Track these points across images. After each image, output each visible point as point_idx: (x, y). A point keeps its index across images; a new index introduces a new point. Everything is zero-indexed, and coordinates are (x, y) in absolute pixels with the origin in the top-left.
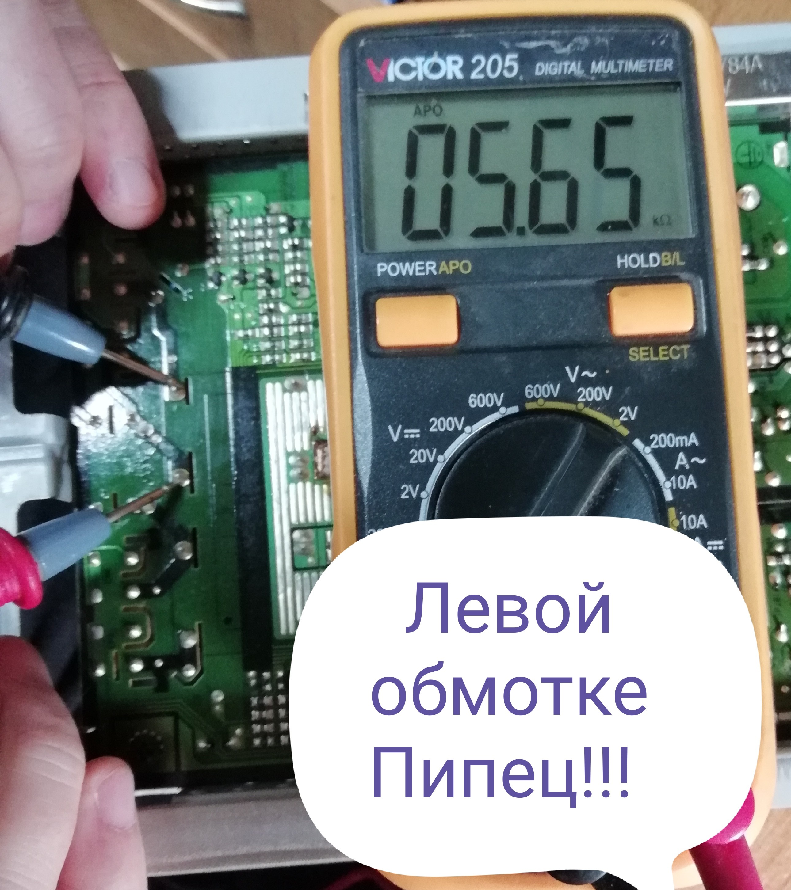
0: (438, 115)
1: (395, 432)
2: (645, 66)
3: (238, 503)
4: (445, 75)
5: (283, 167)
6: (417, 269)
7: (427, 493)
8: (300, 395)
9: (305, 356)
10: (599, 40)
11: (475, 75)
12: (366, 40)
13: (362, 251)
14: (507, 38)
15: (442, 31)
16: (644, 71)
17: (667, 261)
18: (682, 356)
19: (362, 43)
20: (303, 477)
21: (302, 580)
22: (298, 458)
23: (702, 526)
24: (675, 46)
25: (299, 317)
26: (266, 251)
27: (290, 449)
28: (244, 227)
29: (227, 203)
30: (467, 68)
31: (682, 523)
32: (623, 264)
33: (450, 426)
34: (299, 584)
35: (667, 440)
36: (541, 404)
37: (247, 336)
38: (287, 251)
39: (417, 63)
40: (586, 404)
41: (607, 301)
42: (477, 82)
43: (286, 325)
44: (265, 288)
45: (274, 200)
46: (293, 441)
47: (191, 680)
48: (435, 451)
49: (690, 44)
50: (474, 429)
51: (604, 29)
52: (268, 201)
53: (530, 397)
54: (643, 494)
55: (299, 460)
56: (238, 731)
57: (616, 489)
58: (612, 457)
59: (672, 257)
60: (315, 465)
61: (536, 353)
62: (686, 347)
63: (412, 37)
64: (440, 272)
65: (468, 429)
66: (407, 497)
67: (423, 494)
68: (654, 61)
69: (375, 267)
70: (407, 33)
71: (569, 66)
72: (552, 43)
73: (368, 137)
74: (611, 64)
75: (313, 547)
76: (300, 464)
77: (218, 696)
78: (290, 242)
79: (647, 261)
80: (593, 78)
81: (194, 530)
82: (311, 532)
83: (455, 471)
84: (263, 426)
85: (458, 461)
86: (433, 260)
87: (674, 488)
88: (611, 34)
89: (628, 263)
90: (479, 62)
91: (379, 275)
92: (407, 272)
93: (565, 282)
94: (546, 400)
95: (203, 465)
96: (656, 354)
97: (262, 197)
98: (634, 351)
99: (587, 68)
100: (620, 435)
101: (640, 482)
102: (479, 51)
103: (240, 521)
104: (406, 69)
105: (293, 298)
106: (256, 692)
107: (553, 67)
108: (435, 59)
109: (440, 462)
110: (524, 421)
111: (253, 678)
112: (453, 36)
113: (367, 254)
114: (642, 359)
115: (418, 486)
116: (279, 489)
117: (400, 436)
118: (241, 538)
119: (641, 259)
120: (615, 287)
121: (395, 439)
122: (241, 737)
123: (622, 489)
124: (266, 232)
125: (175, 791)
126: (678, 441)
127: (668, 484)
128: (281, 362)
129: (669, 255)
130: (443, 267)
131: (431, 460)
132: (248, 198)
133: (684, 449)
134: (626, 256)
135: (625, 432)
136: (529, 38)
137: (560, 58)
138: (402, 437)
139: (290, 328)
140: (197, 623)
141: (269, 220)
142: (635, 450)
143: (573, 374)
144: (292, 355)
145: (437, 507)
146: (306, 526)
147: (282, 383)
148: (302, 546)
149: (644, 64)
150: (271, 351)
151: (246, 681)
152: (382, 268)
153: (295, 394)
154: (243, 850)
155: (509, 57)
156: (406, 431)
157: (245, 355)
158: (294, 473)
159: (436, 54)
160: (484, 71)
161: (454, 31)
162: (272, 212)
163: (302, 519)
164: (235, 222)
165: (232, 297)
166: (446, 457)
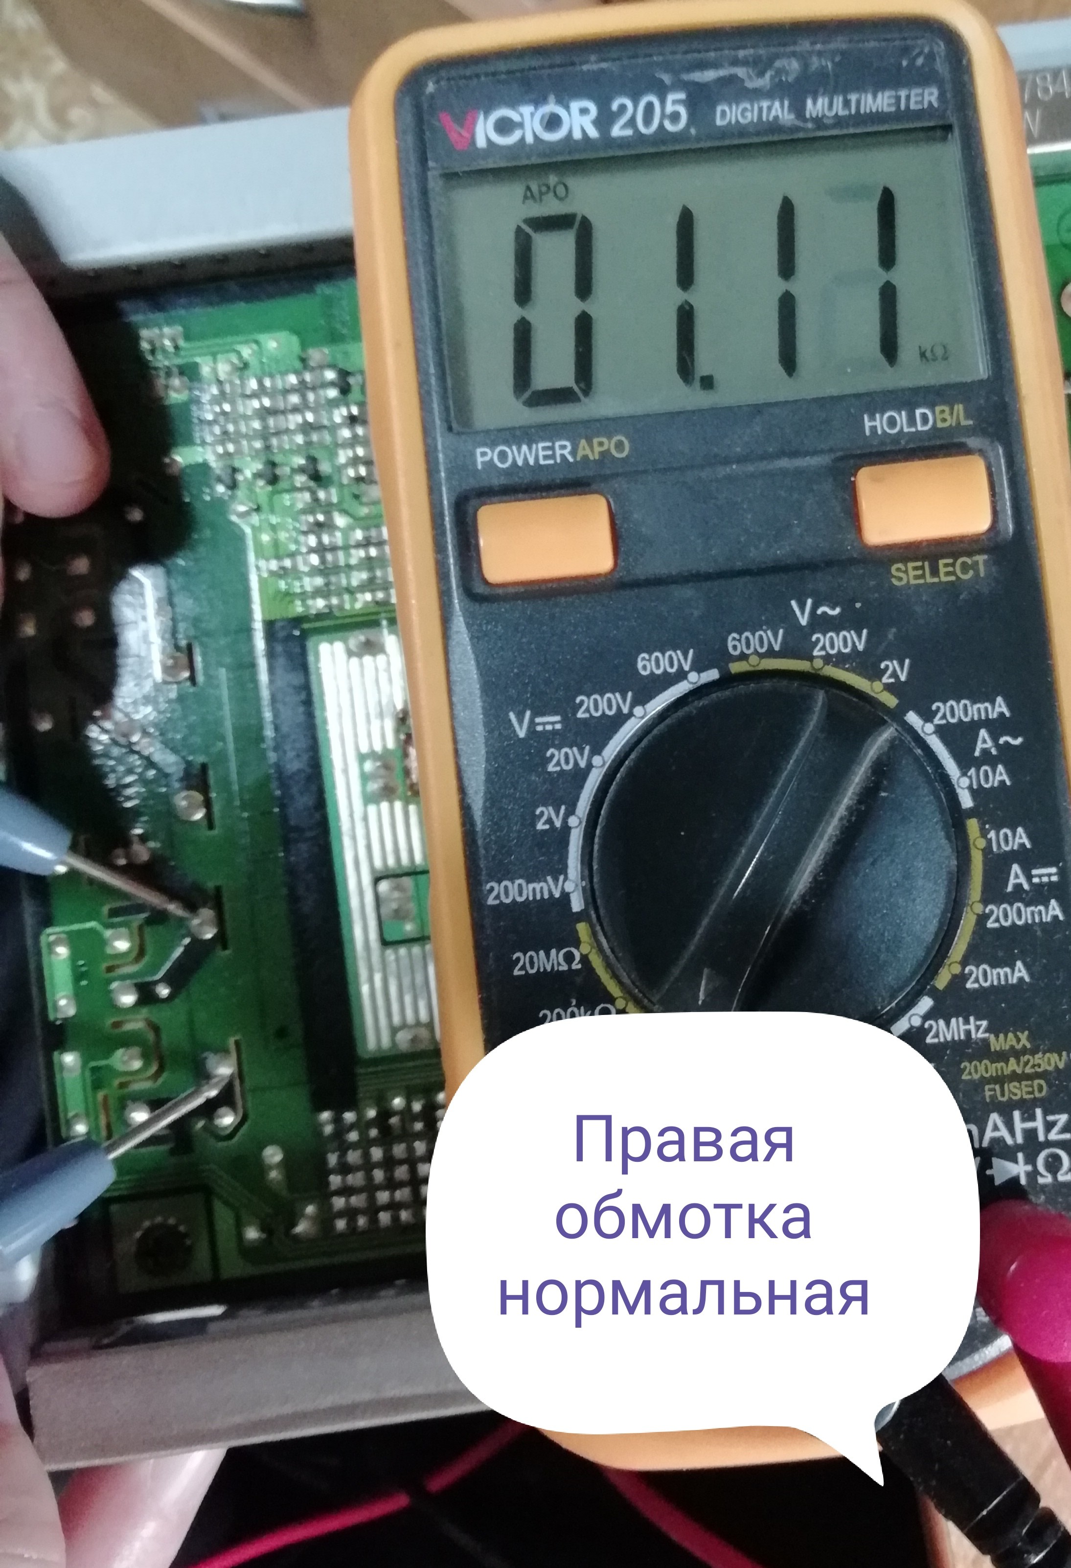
0: (561, 199)
1: (521, 722)
2: (893, 101)
3: (287, 843)
4: (570, 132)
5: (324, 289)
6: (541, 453)
7: (579, 818)
8: (375, 661)
9: (380, 595)
10: (815, 63)
11: (617, 131)
12: (437, 82)
13: (450, 429)
14: (667, 67)
15: (558, 59)
16: (893, 109)
17: (944, 420)
18: (977, 572)
19: (431, 87)
20: (388, 793)
21: (397, 960)
22: (378, 764)
23: (1022, 845)
24: (941, 67)
25: (367, 534)
26: (306, 428)
27: (364, 749)
28: (269, 391)
29: (239, 353)
30: (605, 120)
31: (989, 841)
32: (873, 429)
33: (610, 707)
34: (392, 967)
35: (959, 710)
36: (755, 664)
37: (283, 568)
38: (340, 426)
39: (521, 115)
40: (827, 659)
41: (852, 490)
42: (623, 142)
43: (346, 548)
44: (309, 489)
45: (316, 344)
46: (369, 735)
47: (228, 1132)
48: (587, 749)
49: (964, 62)
50: (648, 710)
51: (823, 43)
52: (304, 345)
53: (737, 653)
54: (927, 799)
55: (379, 767)
56: (310, 1209)
57: (883, 794)
58: (871, 745)
59: (952, 414)
60: (407, 772)
61: (740, 582)
62: (981, 558)
63: (509, 72)
64: (578, 459)
65: (638, 711)
66: (547, 827)
67: (573, 821)
68: (907, 93)
69: (473, 455)
70: (502, 66)
71: (770, 108)
72: (741, 72)
73: (450, 241)
74: (838, 101)
75: (412, 906)
76: (382, 772)
77: (273, 1155)
78: (344, 411)
79: (912, 421)
80: (810, 125)
81: (218, 889)
82: (407, 881)
83: (622, 779)
84: (317, 713)
85: (627, 762)
86: (567, 439)
87: (975, 787)
88: (834, 53)
89: (882, 428)
90: (623, 108)
91: (480, 467)
92: (526, 459)
93: (784, 463)
94: (761, 656)
95: (225, 783)
96: (935, 572)
97: (295, 340)
98: (898, 570)
99: (798, 109)
100: (883, 706)
101: (921, 780)
102: (622, 92)
103: (291, 871)
104: (504, 127)
105: (355, 503)
106: (335, 1144)
107: (745, 110)
108: (552, 107)
109: (596, 767)
110: (728, 693)
111: (327, 1122)
112: (578, 68)
113: (459, 434)
114: (913, 582)
115: (563, 808)
116: (351, 815)
117: (529, 727)
118: (293, 899)
119: (902, 418)
120: (863, 466)
121: (522, 734)
122: (314, 1219)
123: (892, 794)
124: (304, 397)
125: (215, 1310)
126: (976, 710)
127: (965, 782)
128: (341, 607)
129: (947, 409)
130: (584, 449)
131: (583, 764)
132: (272, 343)
133: (987, 723)
134: (878, 416)
135: (891, 701)
136: (702, 66)
137: (756, 94)
138: (532, 730)
139: (353, 551)
140: (231, 1041)
141: (308, 377)
142: (910, 729)
143: (803, 613)
144: (359, 596)
145: (596, 840)
146: (399, 872)
147: (345, 641)
148: (394, 906)
149: (889, 97)
150: (323, 592)
151: (317, 1128)
152: (484, 456)
153: (367, 659)
154: (327, 1401)
155: (671, 97)
156: (538, 720)
157: (282, 600)
158: (374, 786)
159: (552, 98)
160: (632, 122)
161: (576, 59)
162: (312, 363)
163: (391, 862)
164: (253, 384)
165: (255, 507)
166: (606, 759)
